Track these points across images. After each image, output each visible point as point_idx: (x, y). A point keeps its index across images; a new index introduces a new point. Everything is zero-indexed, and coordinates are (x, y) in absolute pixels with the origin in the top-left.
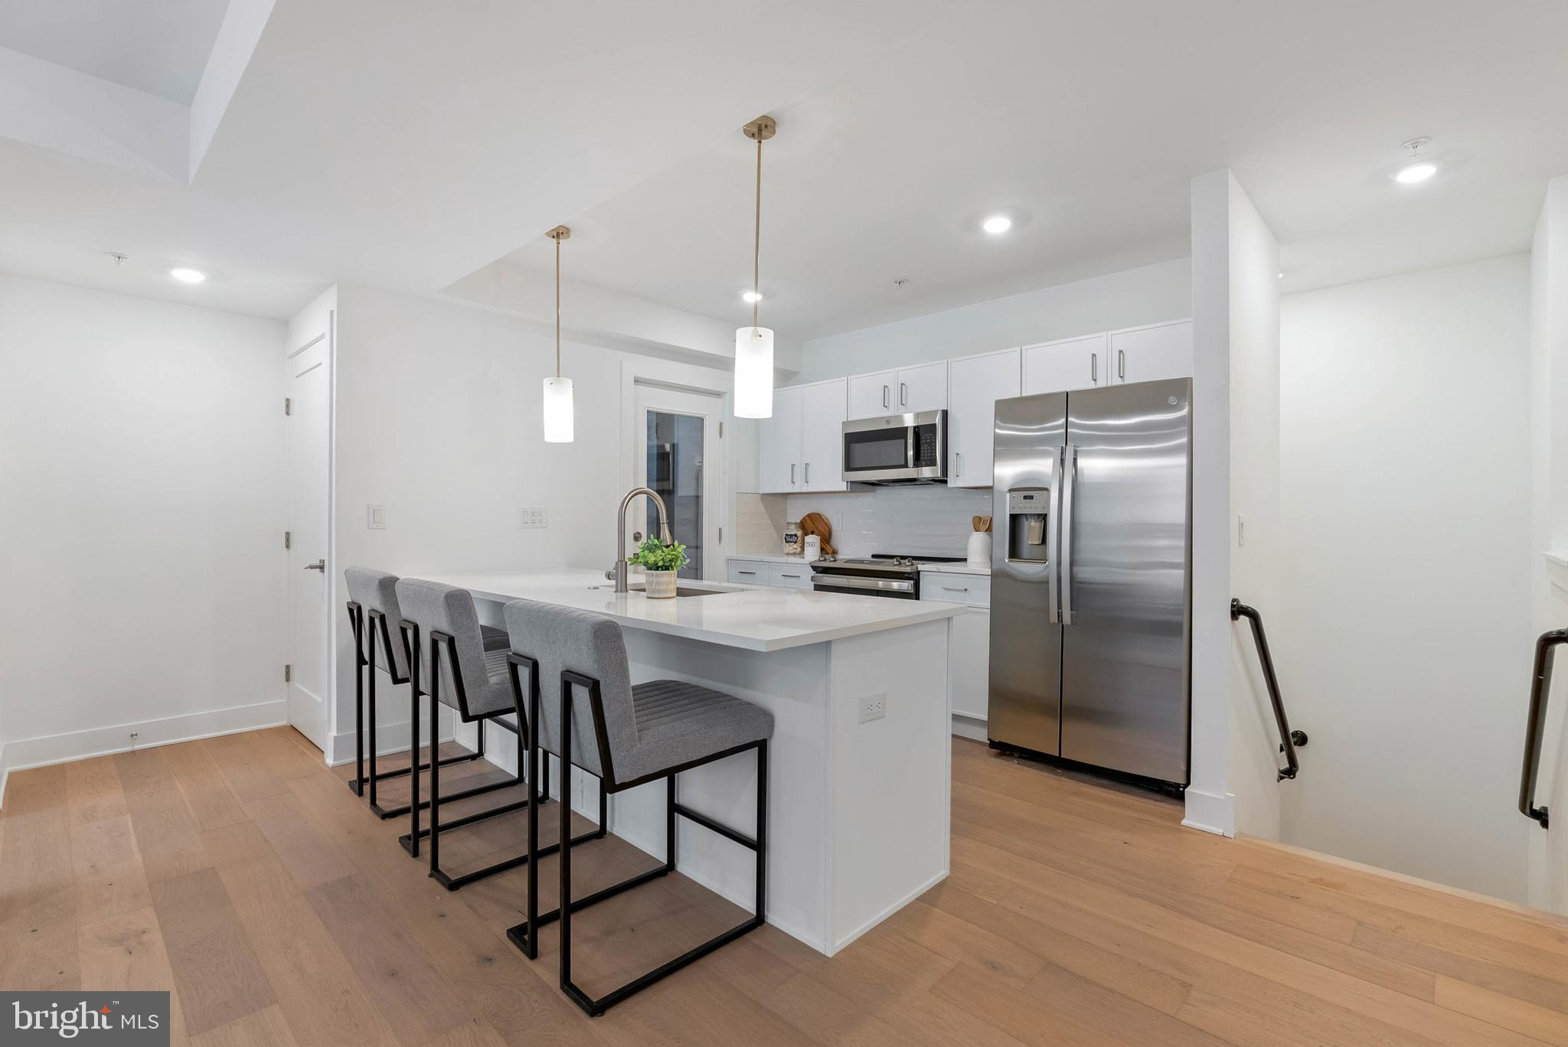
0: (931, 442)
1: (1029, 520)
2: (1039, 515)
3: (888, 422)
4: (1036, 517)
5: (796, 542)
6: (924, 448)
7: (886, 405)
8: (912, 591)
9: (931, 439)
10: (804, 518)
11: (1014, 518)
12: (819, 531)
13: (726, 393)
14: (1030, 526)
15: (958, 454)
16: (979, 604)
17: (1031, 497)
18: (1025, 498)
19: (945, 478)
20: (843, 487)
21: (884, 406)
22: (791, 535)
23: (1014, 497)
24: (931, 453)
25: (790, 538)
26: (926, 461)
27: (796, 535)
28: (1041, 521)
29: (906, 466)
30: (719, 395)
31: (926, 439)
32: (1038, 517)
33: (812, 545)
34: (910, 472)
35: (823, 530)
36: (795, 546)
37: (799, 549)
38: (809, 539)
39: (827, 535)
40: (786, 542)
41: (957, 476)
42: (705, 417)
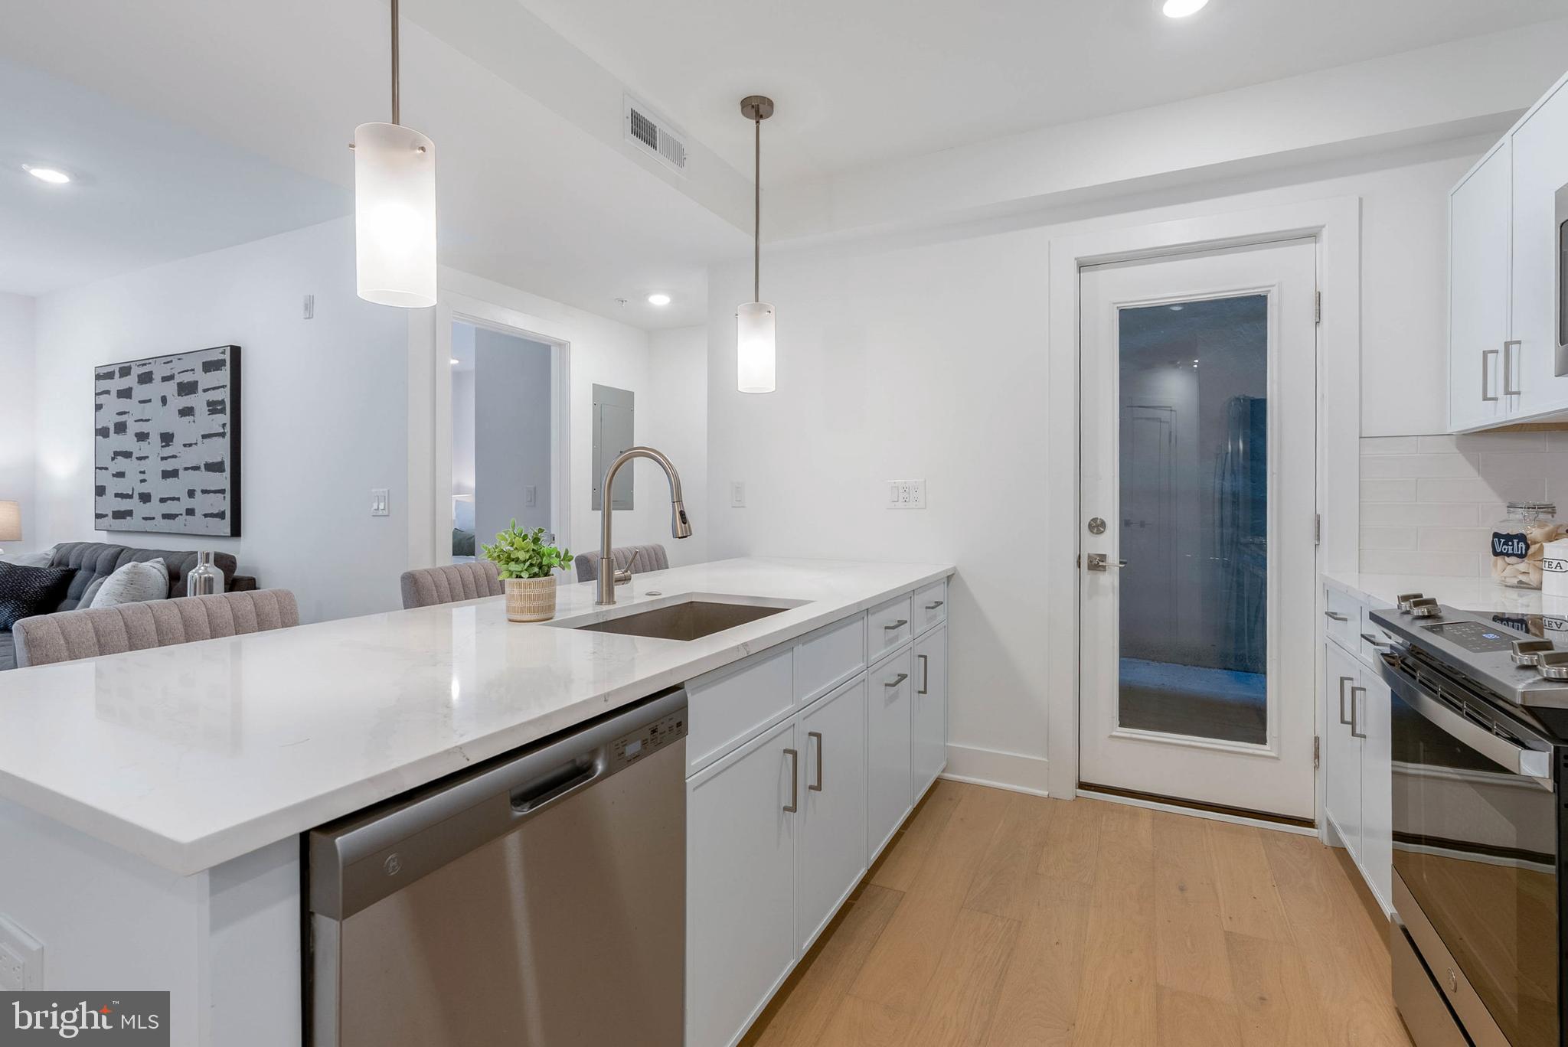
5: (1521, 556)
13: (1324, 226)
22: (1510, 538)
25: (1507, 544)
27: (1521, 537)
36: (1523, 566)
37: (1535, 576)
38: (1557, 549)
40: (1496, 553)
42: (1269, 291)
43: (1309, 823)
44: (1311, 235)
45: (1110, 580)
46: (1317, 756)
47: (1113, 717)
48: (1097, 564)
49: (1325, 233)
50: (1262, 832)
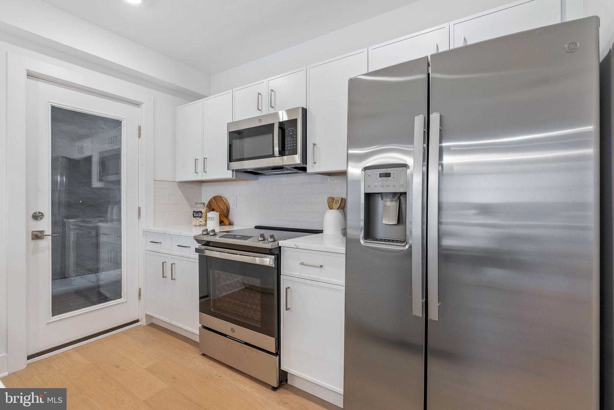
0: (293, 134)
1: (384, 199)
2: (394, 194)
3: (260, 120)
4: (391, 196)
5: (201, 217)
6: (288, 140)
7: (260, 108)
8: (274, 266)
9: (293, 132)
10: (211, 199)
11: (369, 197)
12: (220, 208)
13: (143, 103)
14: (385, 206)
15: (315, 144)
16: (333, 280)
17: (388, 175)
18: (381, 175)
19: (304, 166)
20: (229, 175)
21: (258, 109)
22: (197, 212)
23: (369, 175)
24: (293, 143)
25: (197, 214)
26: (289, 150)
27: (201, 212)
28: (396, 200)
29: (273, 156)
30: (138, 105)
31: (289, 132)
32: (393, 196)
33: (212, 219)
34: (277, 161)
35: (222, 208)
36: (201, 220)
37: (203, 222)
38: (211, 214)
39: (225, 211)
40: (194, 217)
41: (315, 163)
42: (123, 120)
43: (137, 321)
44: (138, 104)
45: (46, 244)
46: (140, 295)
47: (49, 313)
48: (37, 236)
49: (143, 106)
50: (123, 332)
